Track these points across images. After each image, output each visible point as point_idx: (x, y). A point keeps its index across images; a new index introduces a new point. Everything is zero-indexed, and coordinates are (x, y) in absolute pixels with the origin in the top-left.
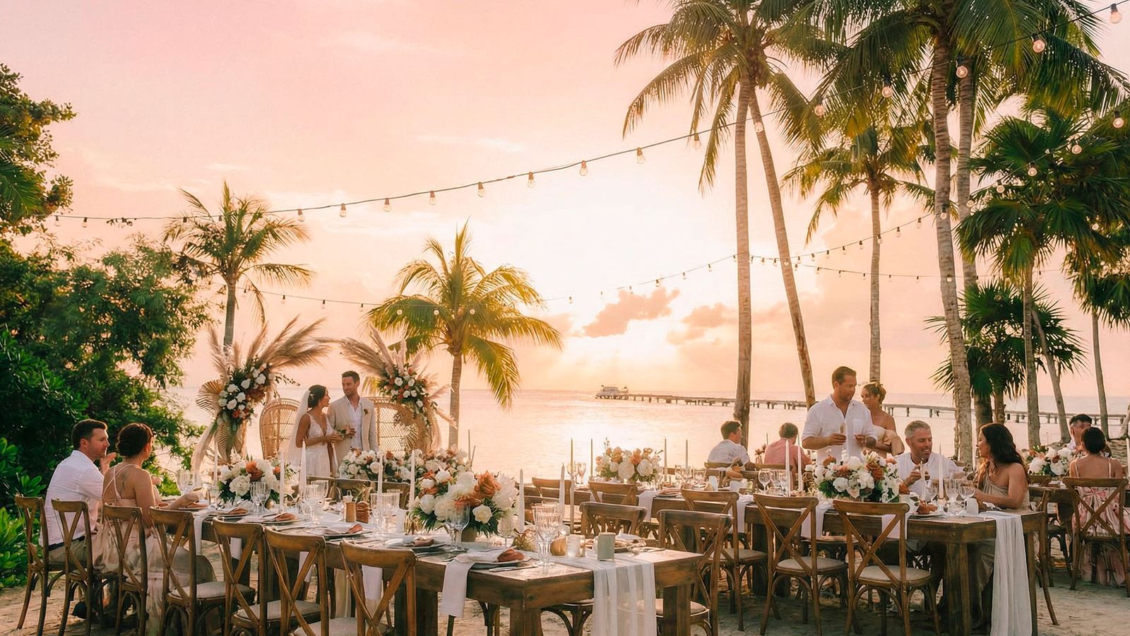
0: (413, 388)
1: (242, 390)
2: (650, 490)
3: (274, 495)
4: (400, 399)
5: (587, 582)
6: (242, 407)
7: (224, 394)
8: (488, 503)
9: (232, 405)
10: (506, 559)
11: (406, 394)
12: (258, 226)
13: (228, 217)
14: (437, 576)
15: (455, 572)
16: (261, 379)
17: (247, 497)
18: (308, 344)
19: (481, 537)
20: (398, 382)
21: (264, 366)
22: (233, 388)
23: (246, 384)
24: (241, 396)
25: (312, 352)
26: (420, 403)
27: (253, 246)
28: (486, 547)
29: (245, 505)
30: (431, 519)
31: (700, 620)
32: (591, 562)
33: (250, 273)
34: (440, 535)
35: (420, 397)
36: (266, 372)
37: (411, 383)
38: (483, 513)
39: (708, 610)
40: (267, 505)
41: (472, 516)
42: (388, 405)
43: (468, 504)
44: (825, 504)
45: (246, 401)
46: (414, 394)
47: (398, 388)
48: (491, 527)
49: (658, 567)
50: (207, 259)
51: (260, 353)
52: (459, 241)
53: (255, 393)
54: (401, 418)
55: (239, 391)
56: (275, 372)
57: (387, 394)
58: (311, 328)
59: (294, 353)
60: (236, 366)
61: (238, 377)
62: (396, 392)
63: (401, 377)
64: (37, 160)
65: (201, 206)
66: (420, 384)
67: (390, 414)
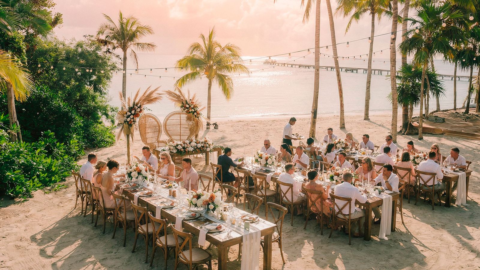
0: (192, 108)
1: (132, 114)
4: (188, 112)
6: (132, 120)
7: (125, 115)
9: (129, 119)
11: (190, 111)
12: (134, 28)
13: (122, 24)
16: (139, 110)
17: (137, 178)
18: (154, 95)
20: (187, 106)
22: (129, 113)
23: (133, 112)
24: (132, 116)
25: (156, 98)
26: (195, 114)
27: (132, 37)
33: (131, 47)
35: (195, 112)
36: (140, 107)
37: (192, 106)
38: (211, 207)
42: (183, 114)
43: (207, 203)
45: (133, 118)
46: (193, 110)
47: (187, 108)
50: (115, 42)
51: (137, 101)
53: (136, 115)
54: (189, 119)
55: (131, 115)
56: (143, 106)
57: (184, 109)
58: (156, 90)
59: (149, 99)
60: (129, 105)
61: (131, 109)
62: (186, 110)
63: (188, 104)
64: (49, 7)
65: (111, 21)
66: (195, 107)
67: (184, 116)
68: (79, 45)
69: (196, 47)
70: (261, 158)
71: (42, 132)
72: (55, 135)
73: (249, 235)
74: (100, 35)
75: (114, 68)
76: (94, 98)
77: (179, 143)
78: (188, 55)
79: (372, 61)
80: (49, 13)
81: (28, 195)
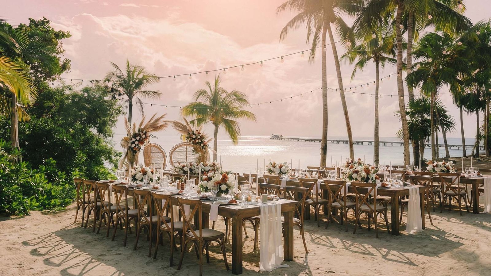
0: (199, 139)
1: (137, 140)
2: (285, 177)
3: (151, 180)
4: (195, 143)
5: (258, 211)
6: (137, 147)
7: (130, 142)
8: (225, 184)
9: (133, 146)
10: (232, 203)
11: (197, 141)
12: (140, 76)
13: (128, 72)
14: (208, 208)
15: (214, 207)
16: (144, 136)
17: (142, 180)
18: (161, 123)
19: (223, 195)
20: (194, 137)
21: (144, 131)
22: (134, 140)
23: (138, 138)
24: (136, 143)
25: (162, 126)
26: (202, 145)
27: (139, 84)
28: (225, 199)
29: (140, 183)
30: (206, 189)
31: (297, 224)
32: (260, 204)
33: (138, 95)
34: (209, 194)
35: (202, 142)
36: (145, 133)
37: (199, 137)
38: (224, 187)
39: (300, 221)
40: (149, 183)
41: (220, 188)
42: (189, 145)
43: (219, 184)
44: (348, 183)
45: (138, 145)
46: (200, 141)
47: (194, 139)
48: (226, 192)
49: (283, 206)
50: (121, 89)
51: (143, 127)
52: (217, 82)
53: (141, 141)
54: (195, 150)
55: (135, 141)
56: (148, 133)
57: (190, 141)
58: (162, 117)
59: (155, 126)
60: (134, 131)
61: (135, 136)
62: (193, 140)
63: (195, 135)
64: (58, 53)
65: (119, 68)
66: (202, 137)
67: (191, 149)
68: (86, 90)
69: (202, 93)
70: (274, 167)
71: (44, 160)
72: (57, 164)
73: (267, 207)
74: (107, 82)
75: (119, 112)
76: (98, 142)
77: (185, 164)
78: (194, 101)
79: (379, 96)
80: (58, 59)
81: (25, 212)
